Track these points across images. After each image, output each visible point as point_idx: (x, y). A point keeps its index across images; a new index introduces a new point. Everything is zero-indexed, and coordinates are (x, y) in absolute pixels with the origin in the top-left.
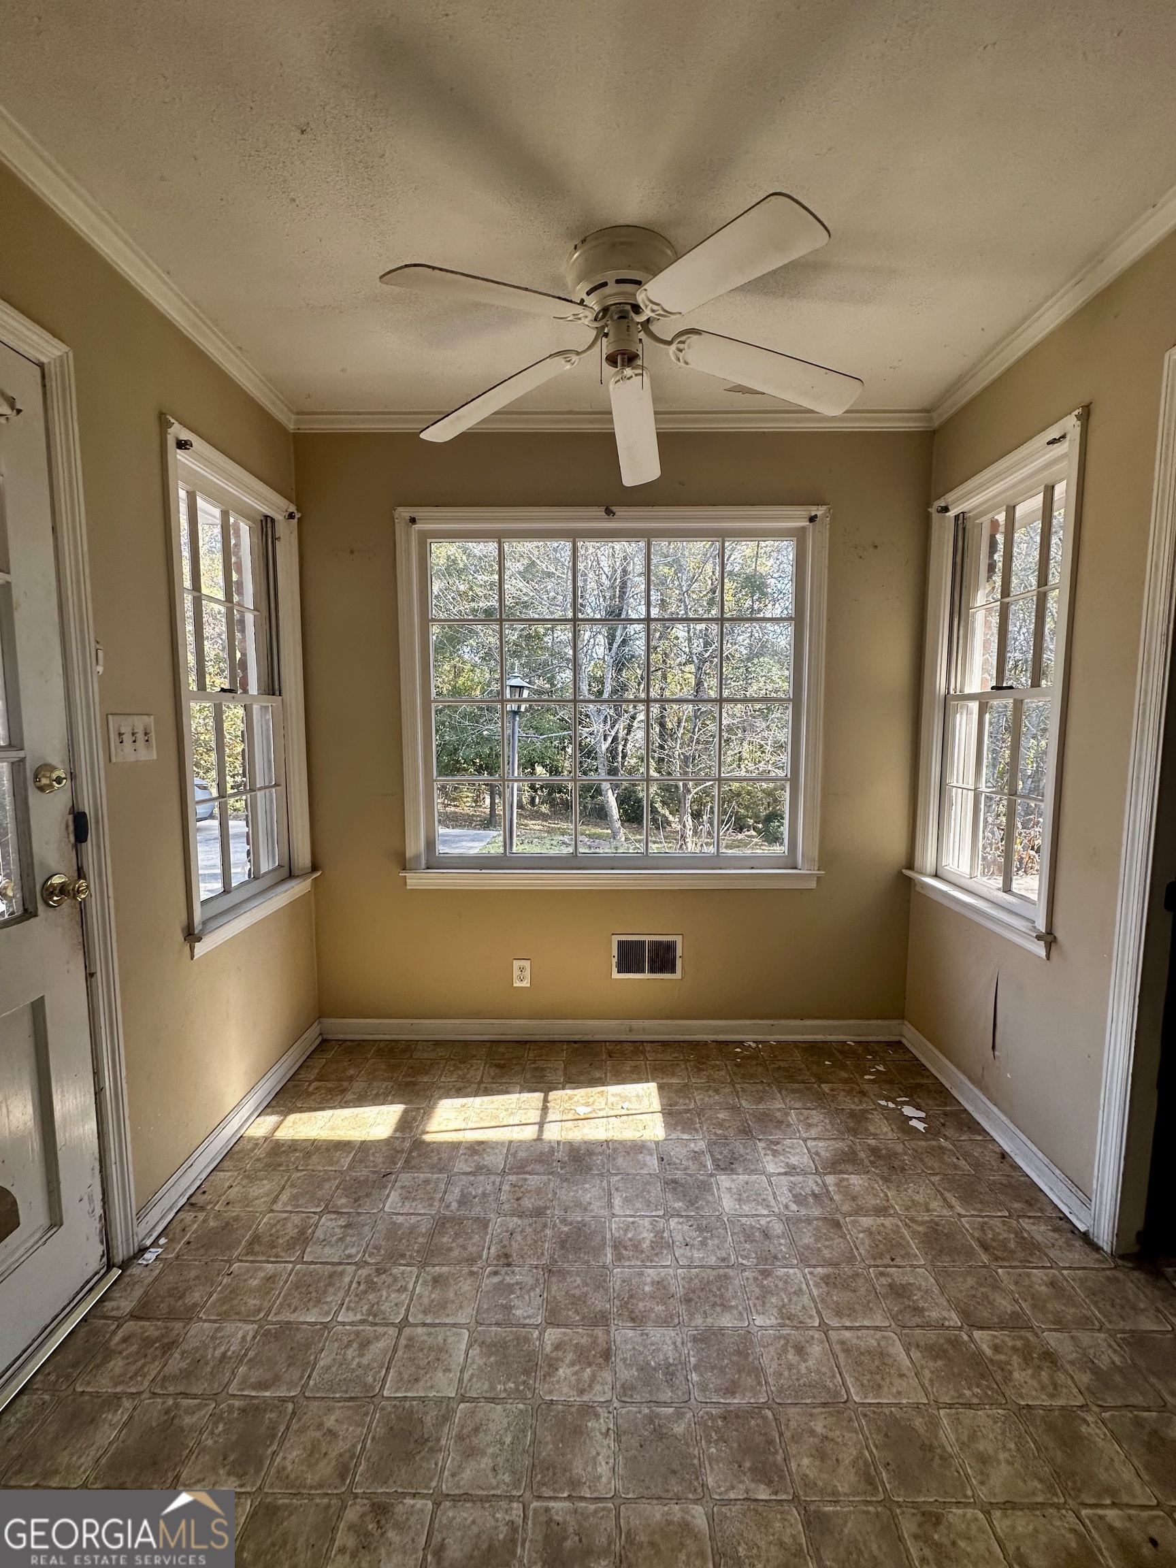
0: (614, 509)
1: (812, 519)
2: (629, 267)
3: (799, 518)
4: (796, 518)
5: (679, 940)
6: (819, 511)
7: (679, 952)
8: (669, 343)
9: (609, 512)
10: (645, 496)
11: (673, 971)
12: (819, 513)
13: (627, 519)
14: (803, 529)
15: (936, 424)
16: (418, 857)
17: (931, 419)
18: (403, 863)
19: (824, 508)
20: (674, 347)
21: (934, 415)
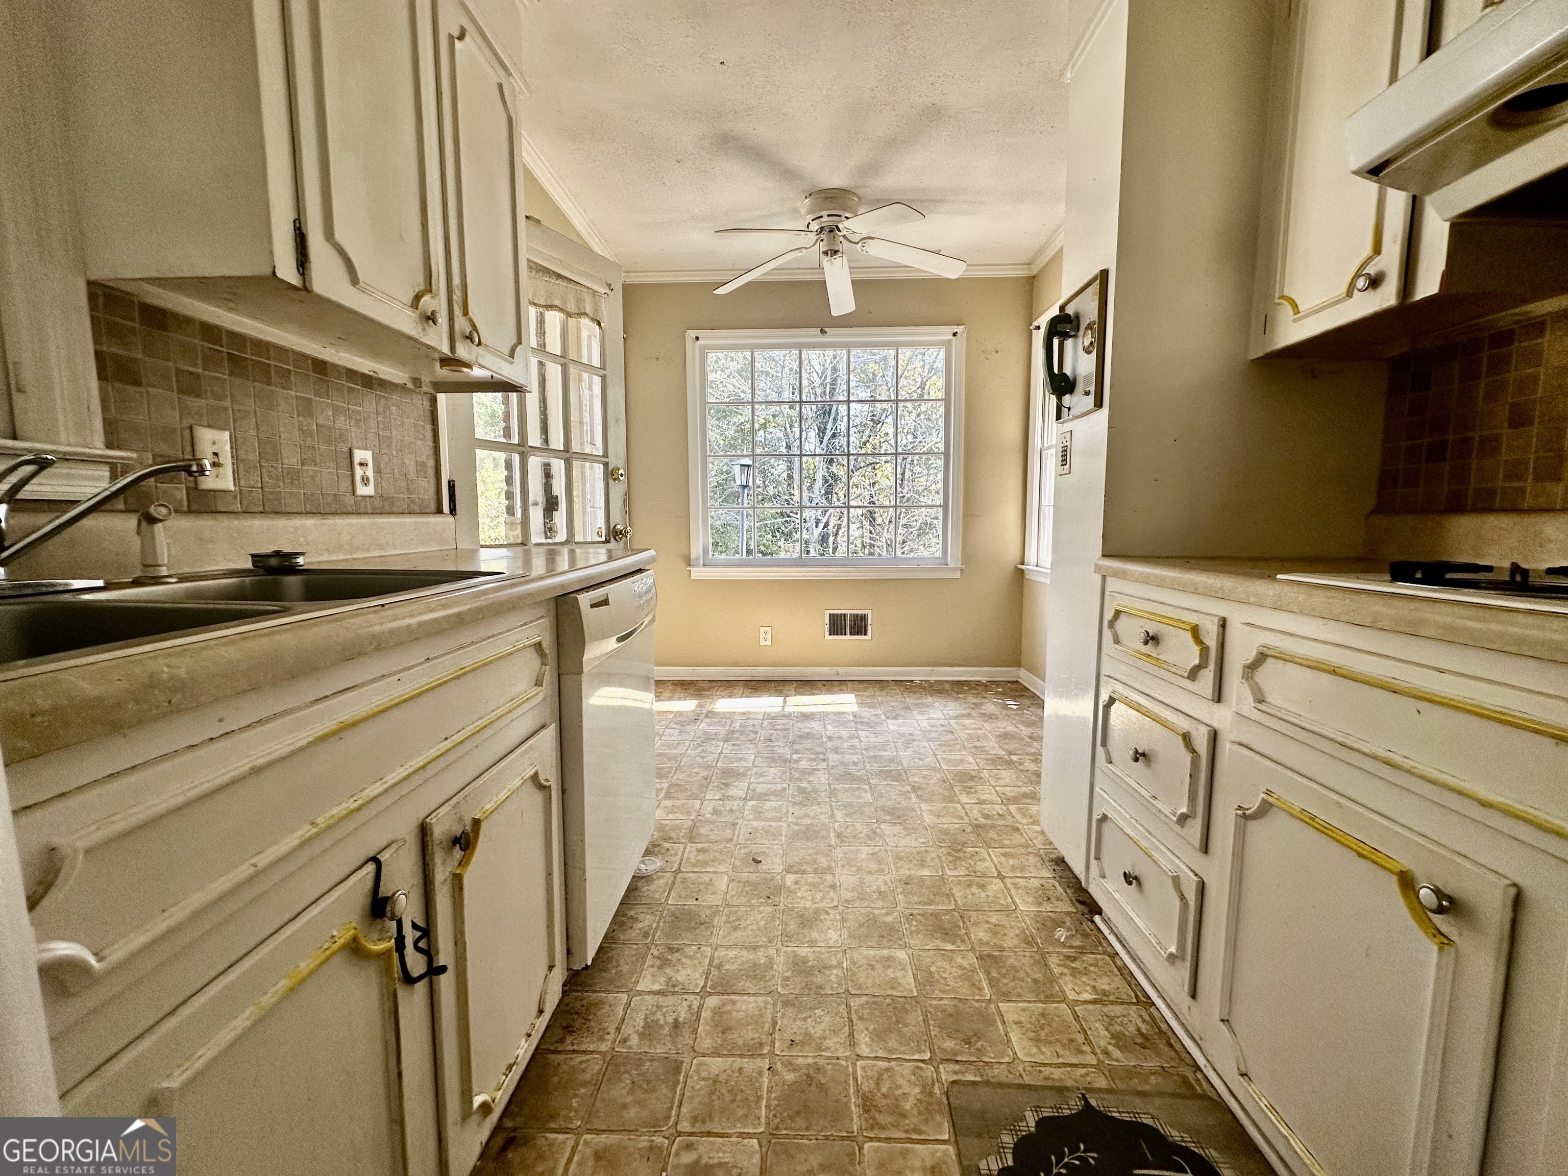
0: (826, 329)
1: (955, 334)
2: (835, 209)
3: (947, 334)
4: (944, 333)
5: (869, 612)
6: (959, 329)
7: (869, 622)
8: (857, 243)
9: (823, 332)
10: (845, 322)
11: (866, 634)
12: (958, 331)
13: (834, 336)
14: (950, 341)
15: (1034, 272)
16: (697, 559)
17: (1030, 269)
18: (688, 561)
19: (962, 327)
20: (859, 245)
21: (1032, 266)
